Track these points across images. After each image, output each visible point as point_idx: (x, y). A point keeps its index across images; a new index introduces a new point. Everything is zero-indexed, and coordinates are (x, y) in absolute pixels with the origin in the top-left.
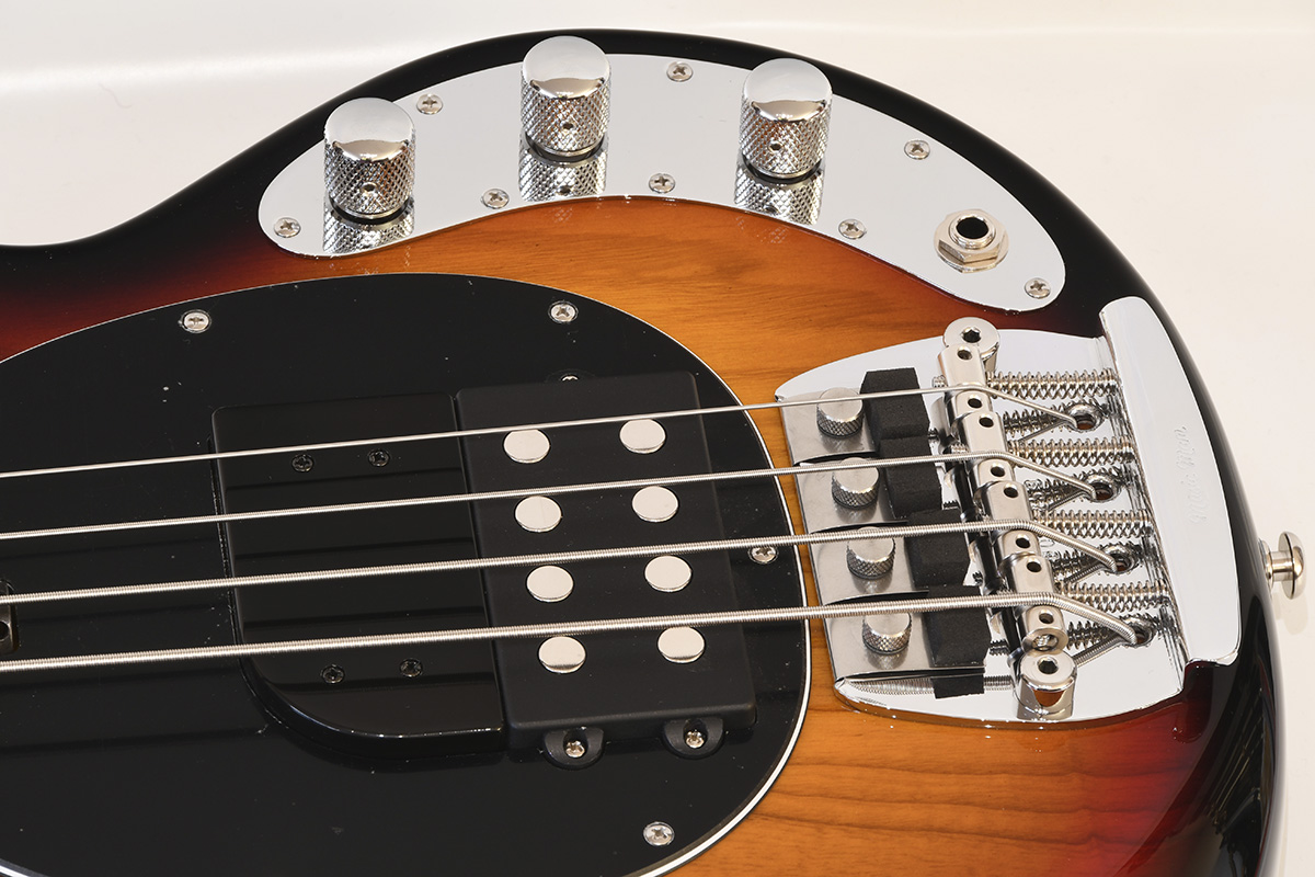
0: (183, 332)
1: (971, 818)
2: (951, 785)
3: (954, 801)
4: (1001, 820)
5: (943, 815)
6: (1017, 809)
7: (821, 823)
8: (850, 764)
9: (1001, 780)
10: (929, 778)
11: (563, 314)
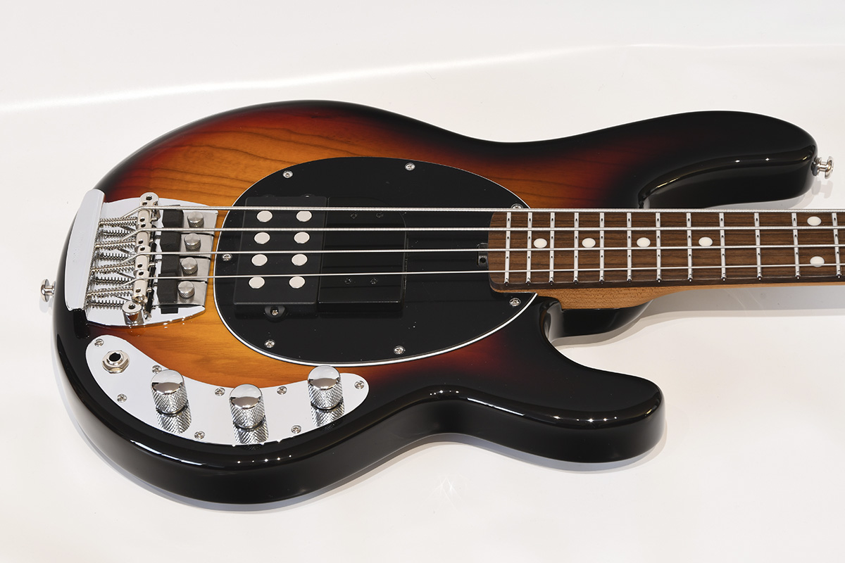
0: (404, 347)
1: (188, 177)
2: (191, 187)
3: (192, 182)
4: (179, 176)
5: (197, 179)
6: (173, 179)
7: (237, 179)
8: (221, 195)
9: (175, 188)
10: (197, 190)
11: (270, 344)
